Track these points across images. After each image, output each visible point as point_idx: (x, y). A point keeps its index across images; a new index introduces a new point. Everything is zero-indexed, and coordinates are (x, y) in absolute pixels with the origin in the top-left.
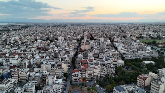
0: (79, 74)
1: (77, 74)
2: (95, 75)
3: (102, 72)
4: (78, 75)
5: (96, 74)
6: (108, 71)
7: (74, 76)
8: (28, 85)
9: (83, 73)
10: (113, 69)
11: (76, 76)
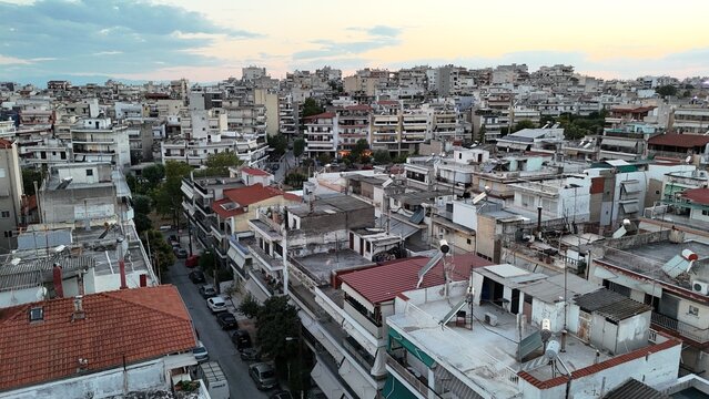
0: (336, 130)
1: (325, 129)
2: (410, 135)
3: (440, 125)
4: (331, 132)
5: (413, 131)
6: (466, 132)
7: (312, 138)
8: (94, 125)
9: (352, 122)
10: (490, 120)
11: (320, 138)
